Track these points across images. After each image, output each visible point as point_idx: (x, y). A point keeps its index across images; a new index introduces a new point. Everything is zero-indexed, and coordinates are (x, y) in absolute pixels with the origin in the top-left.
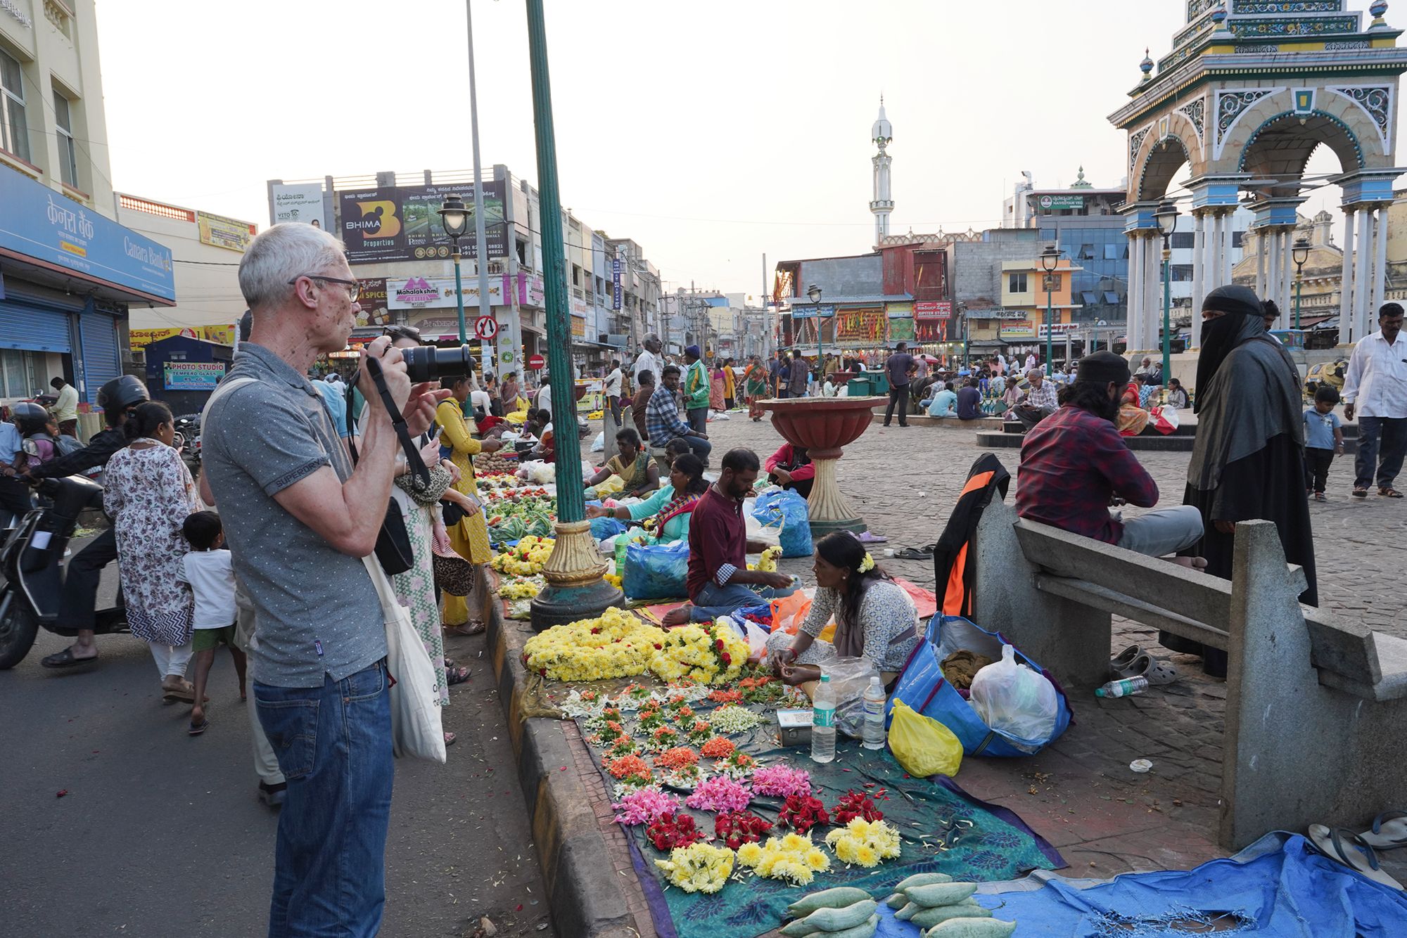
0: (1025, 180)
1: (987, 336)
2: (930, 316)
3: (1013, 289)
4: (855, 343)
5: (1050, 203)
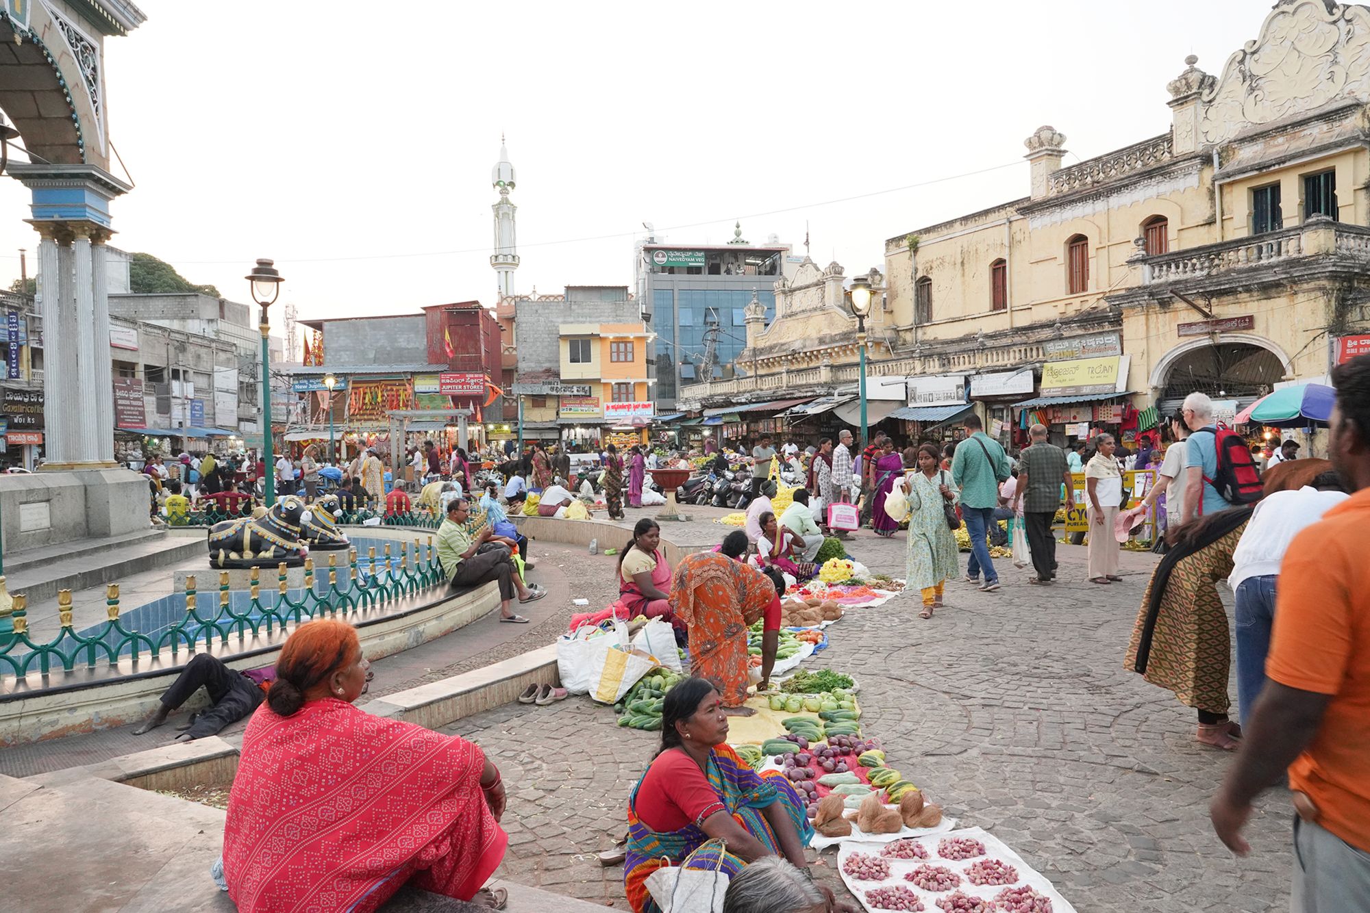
3: (574, 358)
5: (665, 259)
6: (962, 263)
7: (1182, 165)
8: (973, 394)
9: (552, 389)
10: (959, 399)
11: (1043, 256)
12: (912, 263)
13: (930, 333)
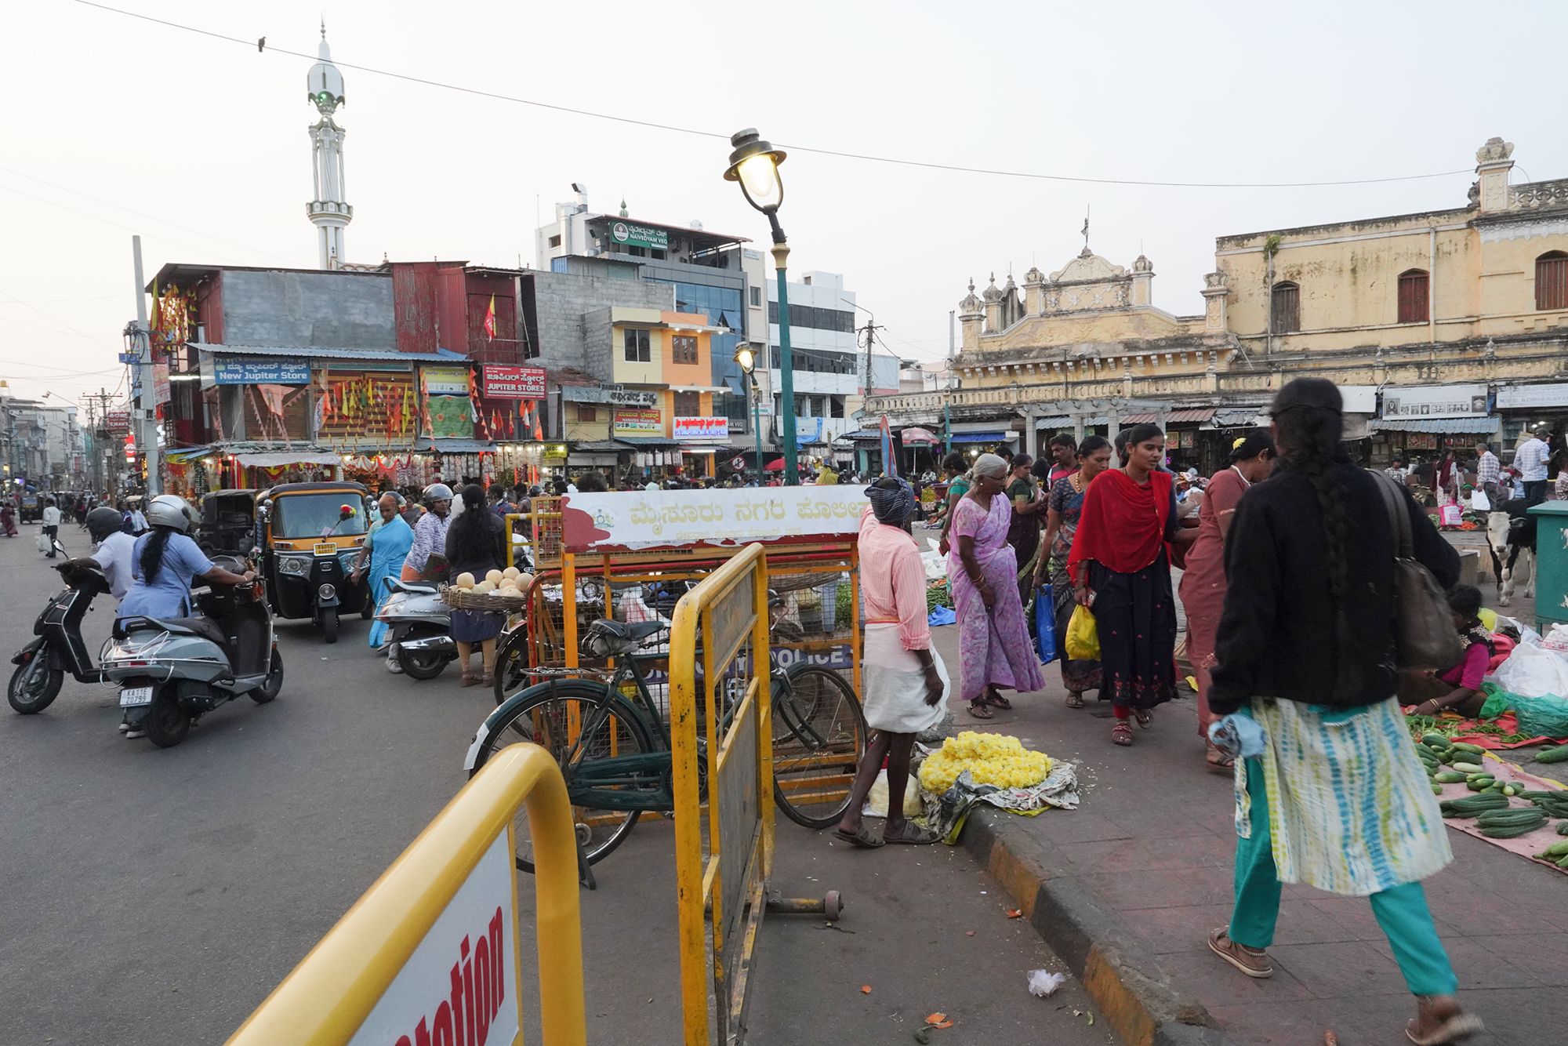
0: (576, 199)
1: (593, 433)
2: (509, 391)
3: (631, 356)
4: (362, 441)
5: (626, 235)
6: (1354, 271)
8: (1499, 405)
9: (613, 396)
10: (1474, 410)
11: (1501, 270)
12: (1264, 265)
13: (1295, 343)
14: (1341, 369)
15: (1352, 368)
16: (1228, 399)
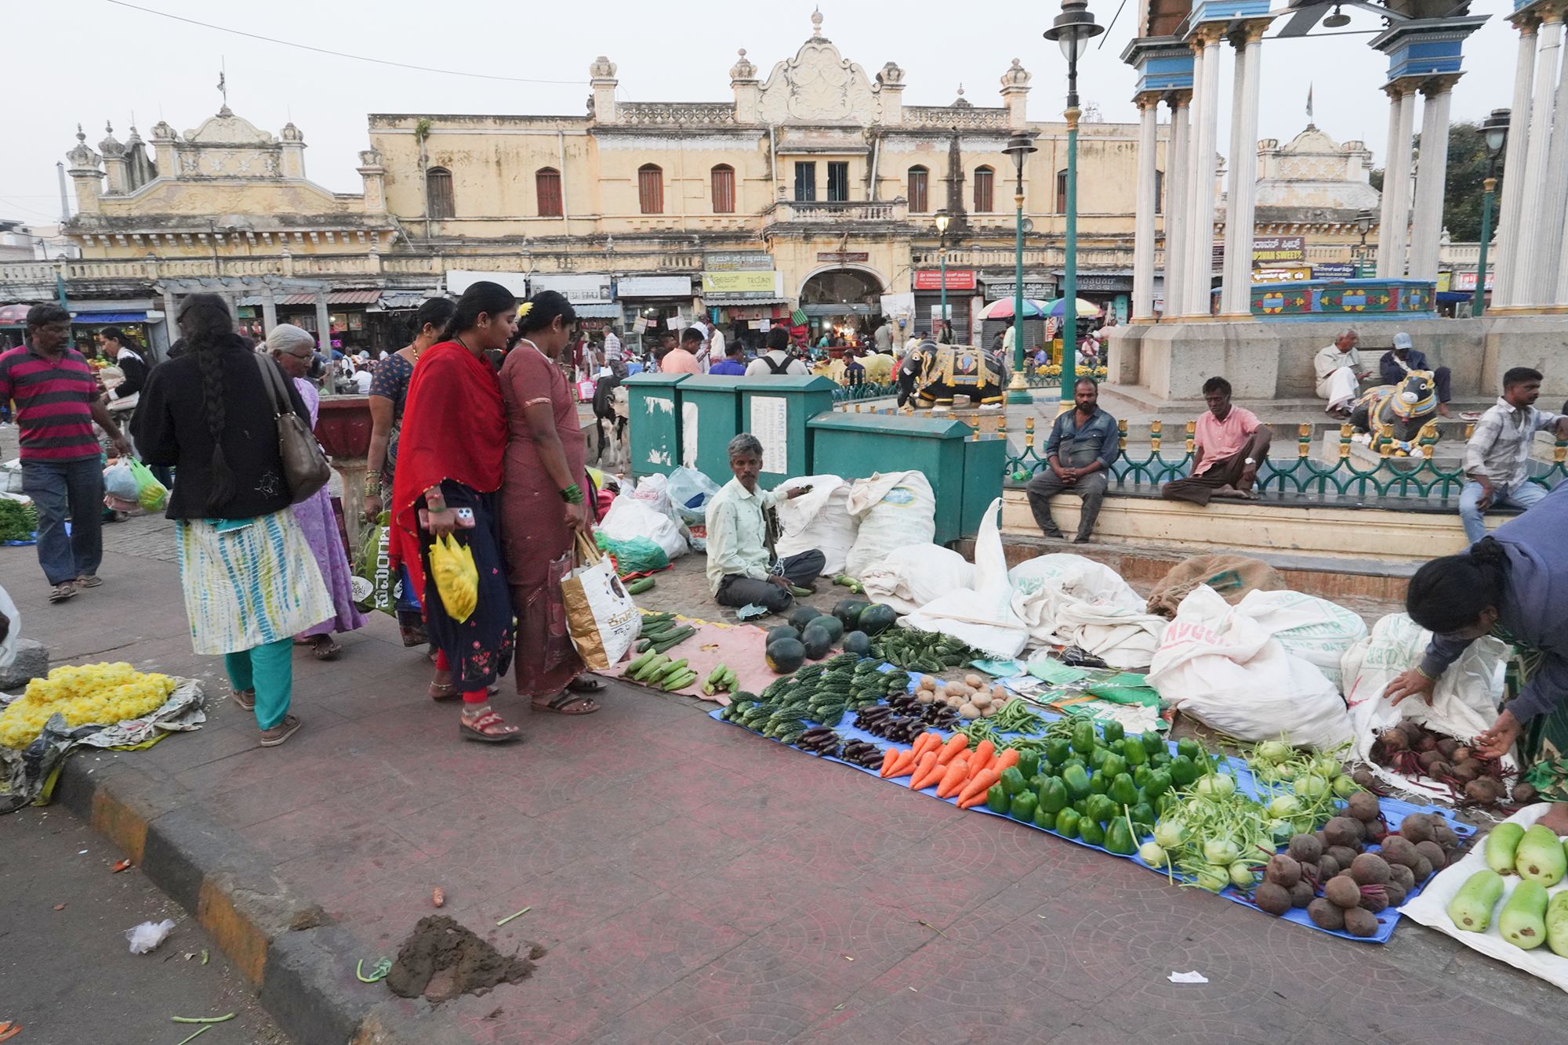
6: (498, 163)
7: (751, 132)
8: (620, 294)
10: (602, 298)
11: (614, 175)
13: (452, 229)
14: (494, 256)
15: (503, 255)
16: (393, 281)
